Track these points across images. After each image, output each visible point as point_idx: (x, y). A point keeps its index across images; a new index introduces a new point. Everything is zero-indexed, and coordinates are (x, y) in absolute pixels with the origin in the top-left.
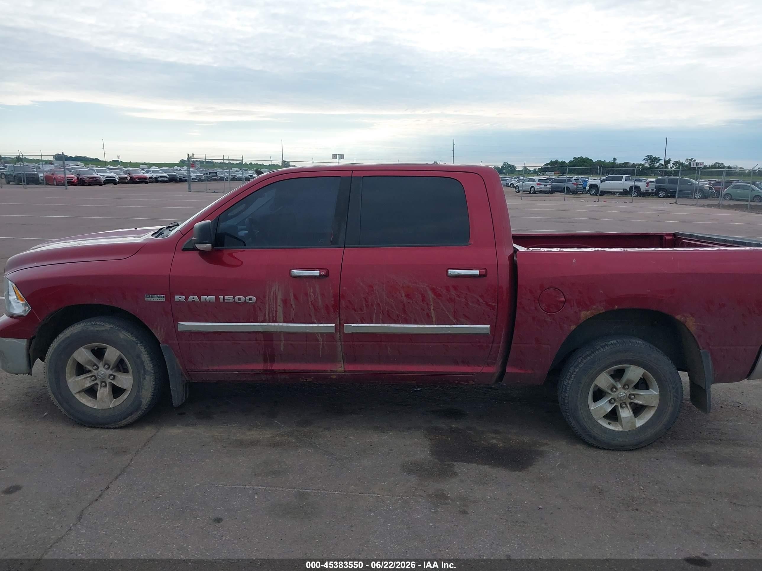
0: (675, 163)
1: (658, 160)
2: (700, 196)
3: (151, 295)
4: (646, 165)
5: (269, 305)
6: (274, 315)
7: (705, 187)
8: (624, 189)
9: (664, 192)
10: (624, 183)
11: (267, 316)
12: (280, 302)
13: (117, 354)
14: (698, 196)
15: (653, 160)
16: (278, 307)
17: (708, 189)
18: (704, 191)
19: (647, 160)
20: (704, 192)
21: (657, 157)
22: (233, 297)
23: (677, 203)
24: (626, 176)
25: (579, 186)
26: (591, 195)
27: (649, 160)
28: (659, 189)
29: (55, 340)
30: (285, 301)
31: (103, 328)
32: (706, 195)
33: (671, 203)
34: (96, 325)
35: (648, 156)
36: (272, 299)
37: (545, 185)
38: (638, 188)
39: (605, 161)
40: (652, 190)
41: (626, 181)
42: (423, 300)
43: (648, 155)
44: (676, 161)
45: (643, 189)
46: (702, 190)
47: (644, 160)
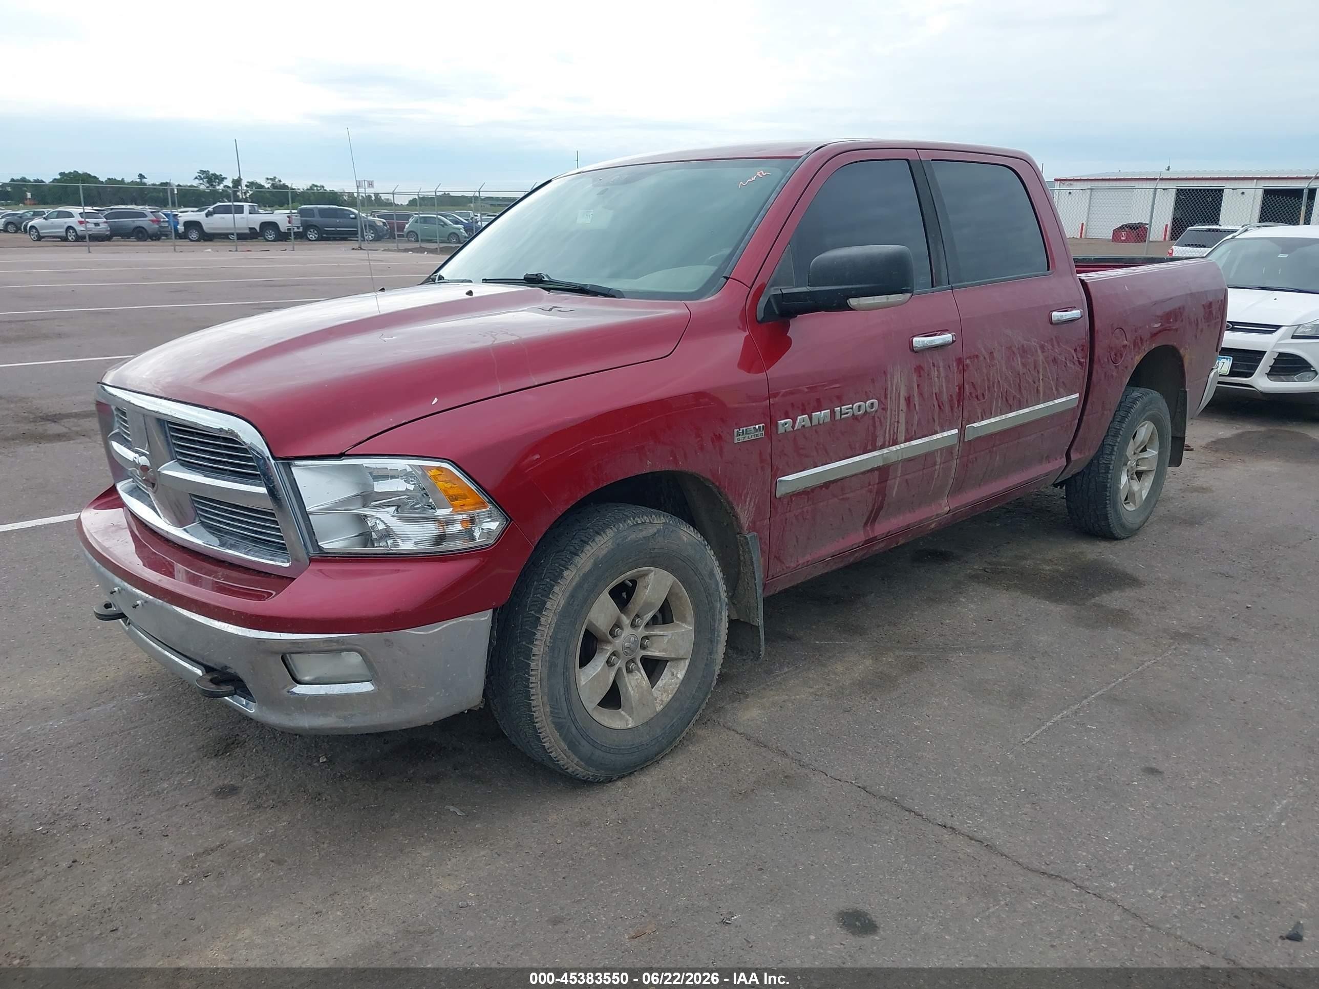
0: (251, 185)
1: (221, 179)
2: (372, 237)
3: (744, 429)
4: (202, 187)
5: (891, 410)
6: (895, 431)
7: (376, 222)
8: (250, 229)
9: (316, 232)
10: (249, 218)
11: (887, 435)
12: (903, 402)
13: (668, 585)
14: (370, 236)
15: (213, 179)
16: (901, 412)
17: (381, 224)
18: (376, 227)
19: (201, 179)
20: (376, 230)
21: (218, 174)
22: (851, 406)
23: (362, 247)
24: (249, 206)
25: (163, 224)
26: (192, 241)
27: (204, 178)
28: (307, 226)
29: (556, 589)
30: (908, 400)
31: (652, 531)
32: (381, 234)
33: (353, 249)
34: (638, 524)
35: (203, 172)
36: (894, 398)
37: (97, 224)
38: (273, 225)
39: (123, 179)
40: (298, 228)
41: (250, 213)
42: (1035, 367)
43: (201, 171)
44: (250, 181)
45: (283, 227)
46: (372, 226)
47: (196, 178)
